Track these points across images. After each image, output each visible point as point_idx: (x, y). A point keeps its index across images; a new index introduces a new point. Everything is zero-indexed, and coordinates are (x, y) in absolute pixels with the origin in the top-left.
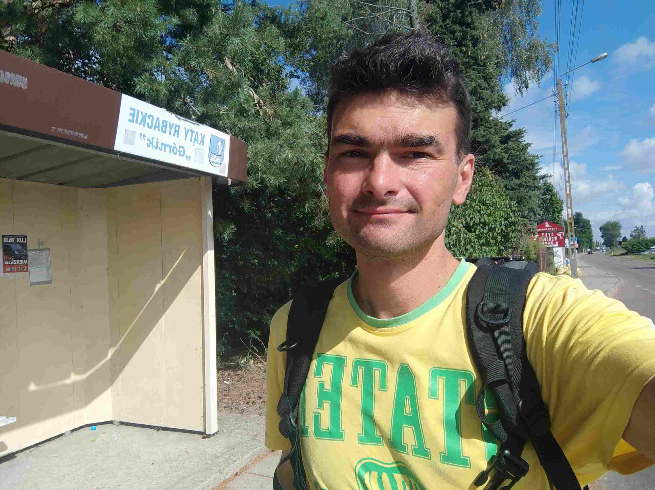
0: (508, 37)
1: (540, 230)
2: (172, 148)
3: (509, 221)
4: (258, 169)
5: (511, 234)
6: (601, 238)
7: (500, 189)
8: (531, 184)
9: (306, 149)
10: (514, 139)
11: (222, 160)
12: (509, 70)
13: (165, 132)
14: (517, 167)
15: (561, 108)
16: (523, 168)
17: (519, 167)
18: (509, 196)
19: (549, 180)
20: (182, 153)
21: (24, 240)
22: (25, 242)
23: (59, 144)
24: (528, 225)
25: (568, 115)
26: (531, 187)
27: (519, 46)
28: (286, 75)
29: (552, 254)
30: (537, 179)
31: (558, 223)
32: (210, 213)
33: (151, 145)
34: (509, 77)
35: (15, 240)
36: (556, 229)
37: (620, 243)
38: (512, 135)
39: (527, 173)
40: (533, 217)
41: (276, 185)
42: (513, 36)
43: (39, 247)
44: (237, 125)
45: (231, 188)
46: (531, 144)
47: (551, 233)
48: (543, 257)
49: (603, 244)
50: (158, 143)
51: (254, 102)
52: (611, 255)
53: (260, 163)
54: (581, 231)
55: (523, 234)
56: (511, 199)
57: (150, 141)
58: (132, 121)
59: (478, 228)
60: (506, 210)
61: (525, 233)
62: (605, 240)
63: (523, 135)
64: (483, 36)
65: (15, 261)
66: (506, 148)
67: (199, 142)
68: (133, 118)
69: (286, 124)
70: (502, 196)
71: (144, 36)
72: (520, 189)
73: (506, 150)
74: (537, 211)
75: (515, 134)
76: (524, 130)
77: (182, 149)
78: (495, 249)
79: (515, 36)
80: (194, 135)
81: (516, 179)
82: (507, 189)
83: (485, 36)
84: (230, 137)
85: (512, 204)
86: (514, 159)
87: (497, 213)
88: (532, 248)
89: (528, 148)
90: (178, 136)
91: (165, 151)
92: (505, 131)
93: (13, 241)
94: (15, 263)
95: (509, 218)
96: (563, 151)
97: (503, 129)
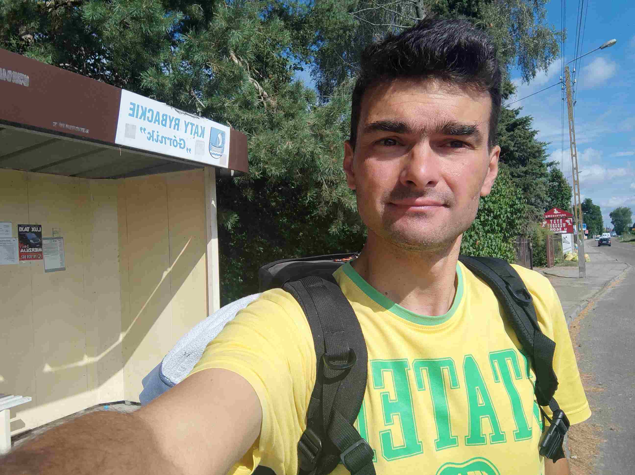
0: (516, 26)
1: (549, 216)
2: (172, 141)
3: (514, 208)
4: (260, 160)
5: (516, 221)
6: (611, 224)
7: (506, 177)
8: (538, 171)
9: (305, 140)
10: (520, 127)
11: (222, 152)
12: (517, 58)
13: (165, 125)
14: (524, 155)
15: (569, 95)
16: (530, 155)
17: (525, 154)
18: (515, 184)
19: (558, 167)
20: (182, 146)
21: (39, 229)
22: (40, 231)
23: (65, 138)
24: (535, 212)
25: (575, 102)
26: (538, 174)
27: (526, 34)
28: (290, 68)
29: (560, 240)
30: (543, 167)
31: (567, 210)
32: (214, 203)
33: (151, 138)
34: (517, 65)
35: (30, 229)
36: (565, 215)
37: (631, 229)
38: (518, 123)
39: (533, 160)
40: (541, 203)
41: (277, 175)
42: (521, 24)
43: (53, 235)
44: (241, 117)
45: (235, 178)
46: (538, 131)
47: (560, 219)
48: (551, 243)
49: (613, 230)
50: (158, 136)
51: (259, 94)
52: (621, 241)
53: (262, 154)
54: (591, 217)
55: (531, 221)
56: (517, 186)
57: (150, 135)
58: (132, 115)
59: (483, 214)
60: (511, 197)
61: (533, 220)
62: (615, 225)
63: (529, 123)
64: (490, 25)
65: (30, 249)
66: (512, 135)
67: (199, 135)
68: (134, 112)
69: (289, 116)
70: (508, 183)
71: (149, 31)
72: (526, 177)
73: (512, 138)
74: (544, 198)
75: (522, 122)
76: (530, 117)
77: (182, 142)
78: (501, 236)
79: (523, 24)
80: (194, 128)
81: (523, 166)
82: (513, 176)
83: (492, 25)
84: (231, 129)
85: (518, 191)
86: (520, 147)
87: (502, 200)
88: (540, 235)
89: (534, 136)
90: (178, 130)
91: (165, 144)
92: (512, 118)
93: (28, 231)
94: (31, 251)
95: (515, 205)
96: (571, 138)
97: (510, 117)
